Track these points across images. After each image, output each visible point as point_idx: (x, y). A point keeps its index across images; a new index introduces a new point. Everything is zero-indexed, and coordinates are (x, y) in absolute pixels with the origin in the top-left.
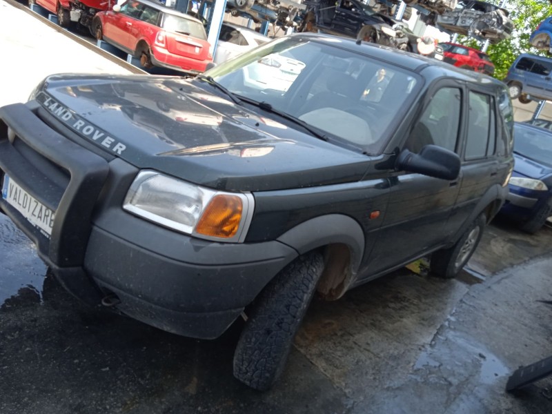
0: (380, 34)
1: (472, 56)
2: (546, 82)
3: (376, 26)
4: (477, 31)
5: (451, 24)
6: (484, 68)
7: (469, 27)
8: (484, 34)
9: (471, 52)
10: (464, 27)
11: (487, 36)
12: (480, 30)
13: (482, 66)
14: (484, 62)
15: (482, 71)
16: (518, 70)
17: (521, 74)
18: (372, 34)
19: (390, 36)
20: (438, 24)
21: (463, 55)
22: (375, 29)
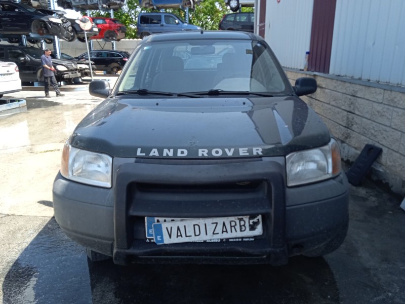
0: (50, 24)
1: (109, 23)
2: (161, 28)
3: (44, 19)
4: (105, 6)
5: (84, 5)
6: (120, 29)
7: (97, 4)
8: (109, 6)
9: (107, 21)
10: (94, 4)
11: (111, 7)
12: (106, 4)
13: (119, 28)
14: (118, 25)
15: (120, 31)
16: (143, 25)
17: (146, 27)
18: (43, 25)
19: (58, 24)
20: (74, 6)
21: (102, 24)
22: (44, 21)
